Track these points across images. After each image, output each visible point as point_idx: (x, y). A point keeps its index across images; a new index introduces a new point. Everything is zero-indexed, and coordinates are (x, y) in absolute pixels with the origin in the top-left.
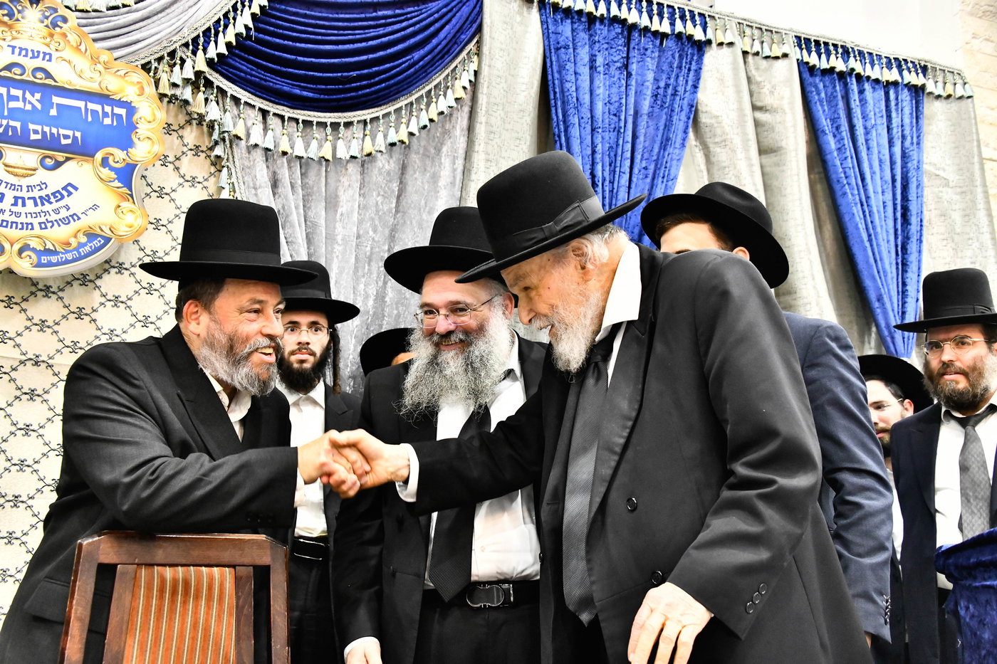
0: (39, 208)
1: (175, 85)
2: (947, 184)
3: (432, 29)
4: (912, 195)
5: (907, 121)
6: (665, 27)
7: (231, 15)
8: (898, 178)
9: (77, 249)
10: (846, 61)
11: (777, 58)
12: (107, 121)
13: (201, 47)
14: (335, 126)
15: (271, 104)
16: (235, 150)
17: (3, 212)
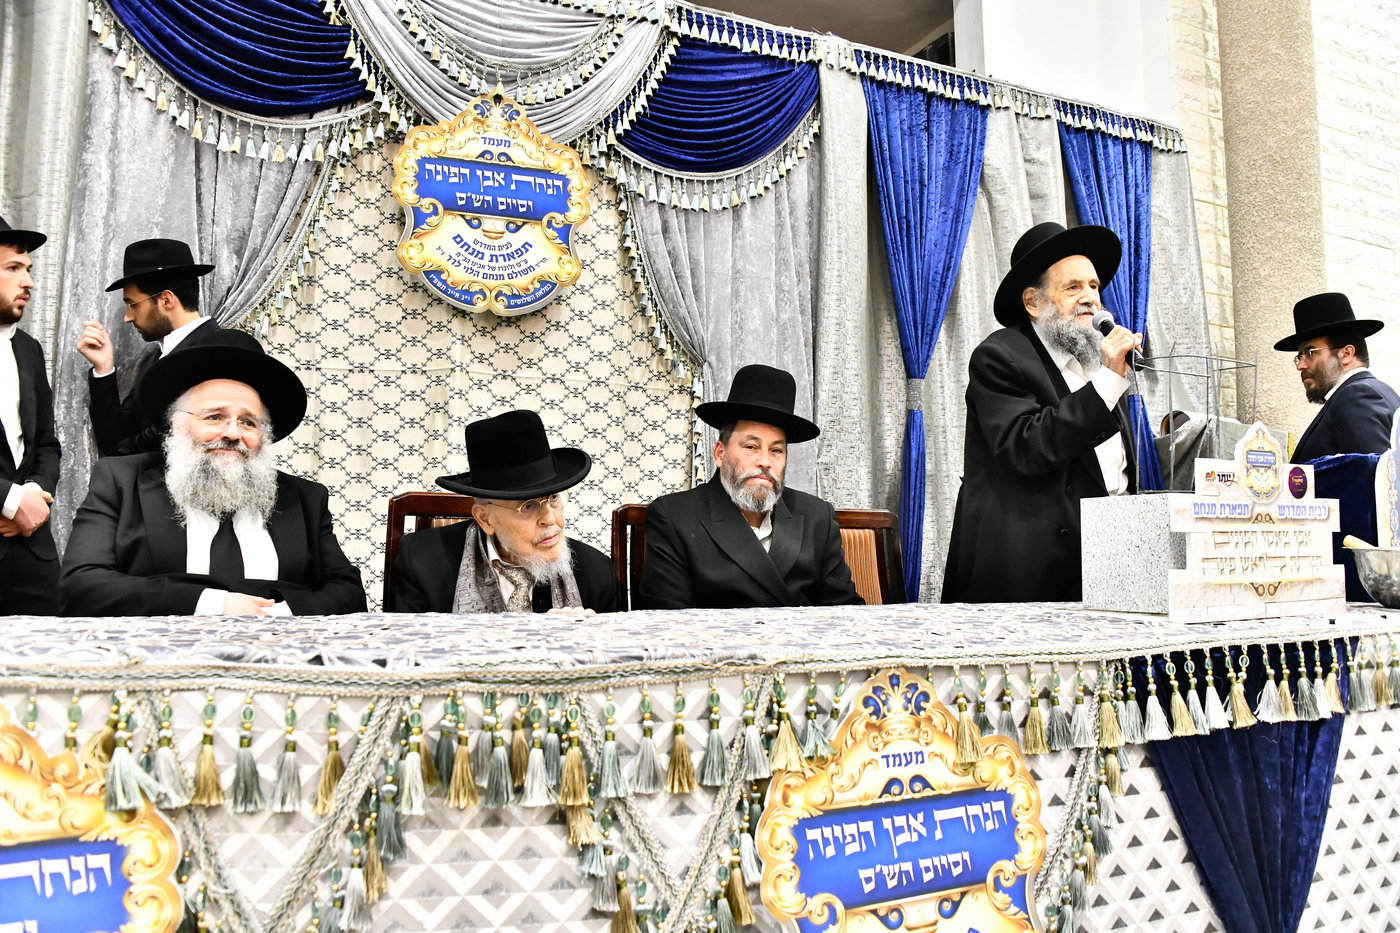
0: (508, 263)
1: (593, 157)
2: (1167, 223)
3: (781, 101)
5: (1139, 172)
6: (956, 95)
7: (632, 97)
8: (1133, 219)
9: (533, 293)
10: (1094, 122)
11: (1041, 119)
12: (550, 191)
13: (611, 125)
14: (710, 182)
16: (634, 204)
17: (483, 267)
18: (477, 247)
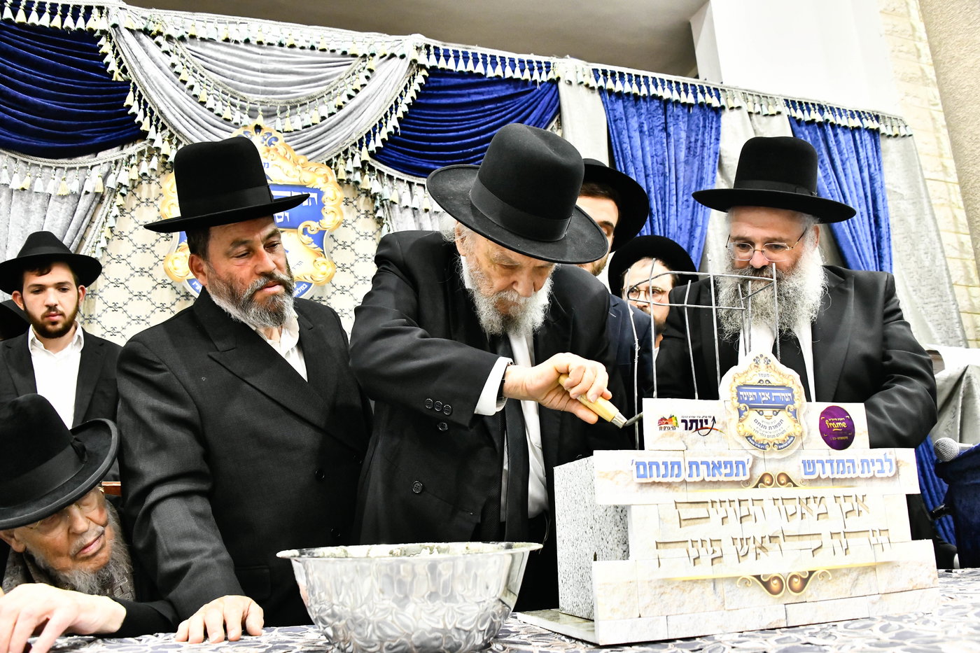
1: (348, 172)
2: (902, 197)
4: (880, 206)
5: (870, 154)
6: (691, 100)
7: (384, 121)
8: (869, 194)
10: (822, 115)
11: (773, 115)
12: (306, 203)
13: (364, 144)
15: (415, 178)
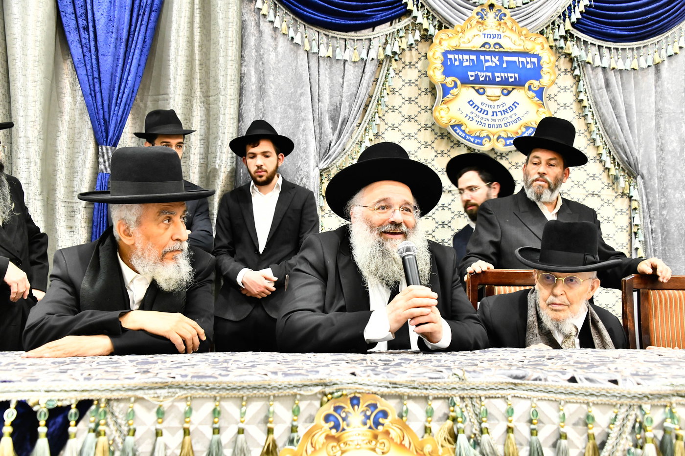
0: (504, 116)
1: (555, 40)
12: (529, 66)
13: (567, 16)
14: (638, 48)
15: (604, 42)
16: (585, 70)
17: (488, 120)
18: (484, 107)
